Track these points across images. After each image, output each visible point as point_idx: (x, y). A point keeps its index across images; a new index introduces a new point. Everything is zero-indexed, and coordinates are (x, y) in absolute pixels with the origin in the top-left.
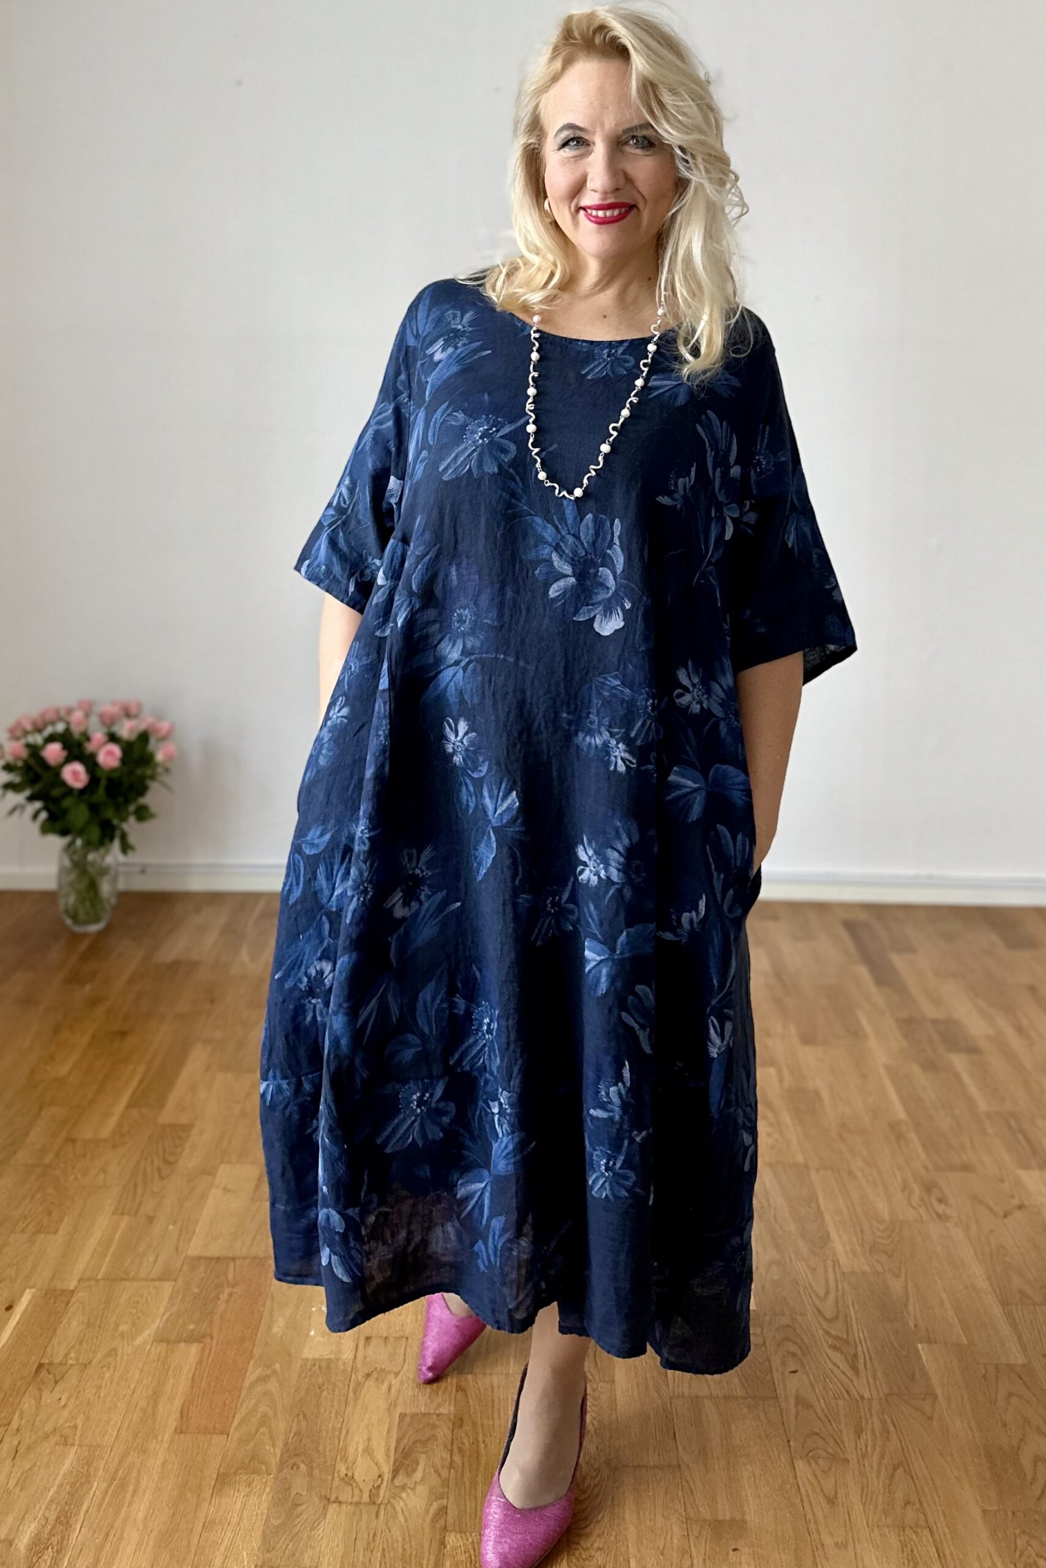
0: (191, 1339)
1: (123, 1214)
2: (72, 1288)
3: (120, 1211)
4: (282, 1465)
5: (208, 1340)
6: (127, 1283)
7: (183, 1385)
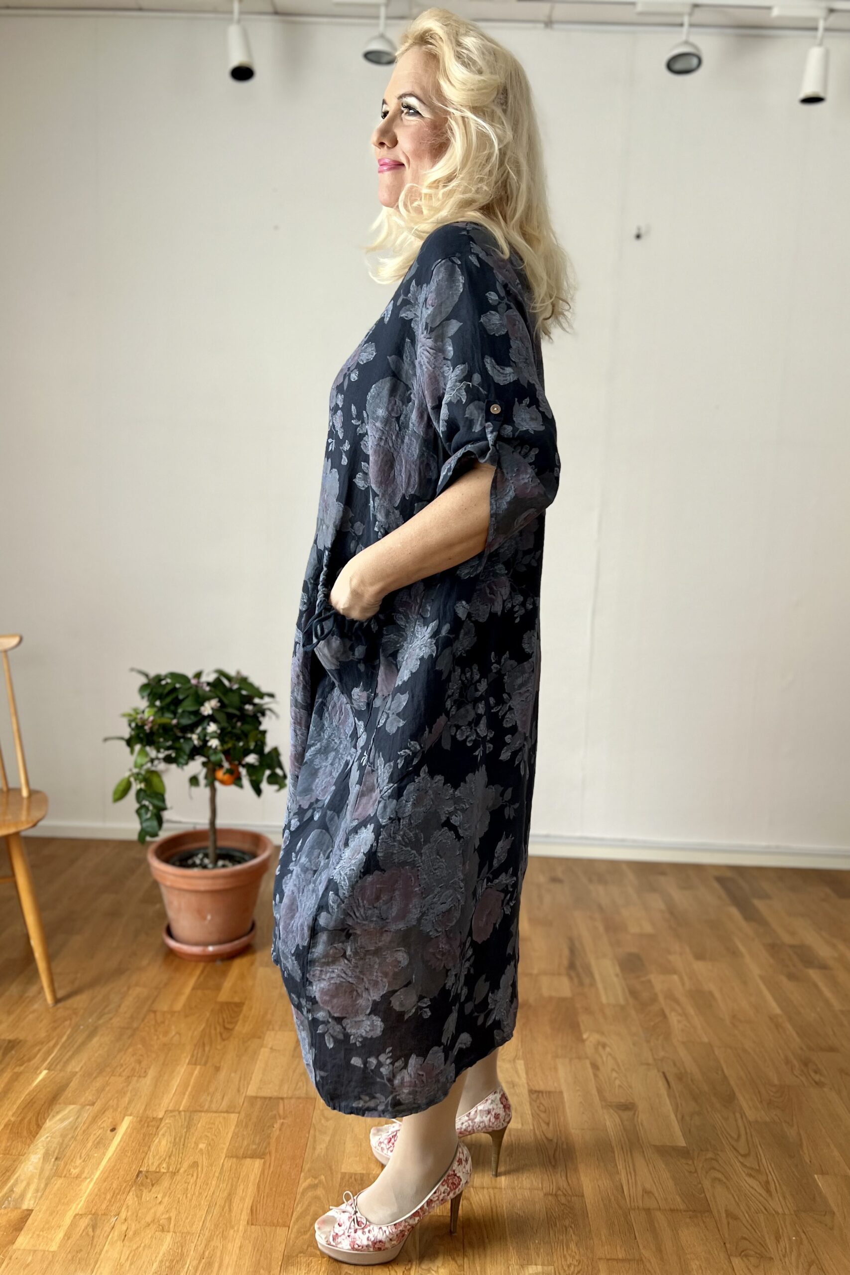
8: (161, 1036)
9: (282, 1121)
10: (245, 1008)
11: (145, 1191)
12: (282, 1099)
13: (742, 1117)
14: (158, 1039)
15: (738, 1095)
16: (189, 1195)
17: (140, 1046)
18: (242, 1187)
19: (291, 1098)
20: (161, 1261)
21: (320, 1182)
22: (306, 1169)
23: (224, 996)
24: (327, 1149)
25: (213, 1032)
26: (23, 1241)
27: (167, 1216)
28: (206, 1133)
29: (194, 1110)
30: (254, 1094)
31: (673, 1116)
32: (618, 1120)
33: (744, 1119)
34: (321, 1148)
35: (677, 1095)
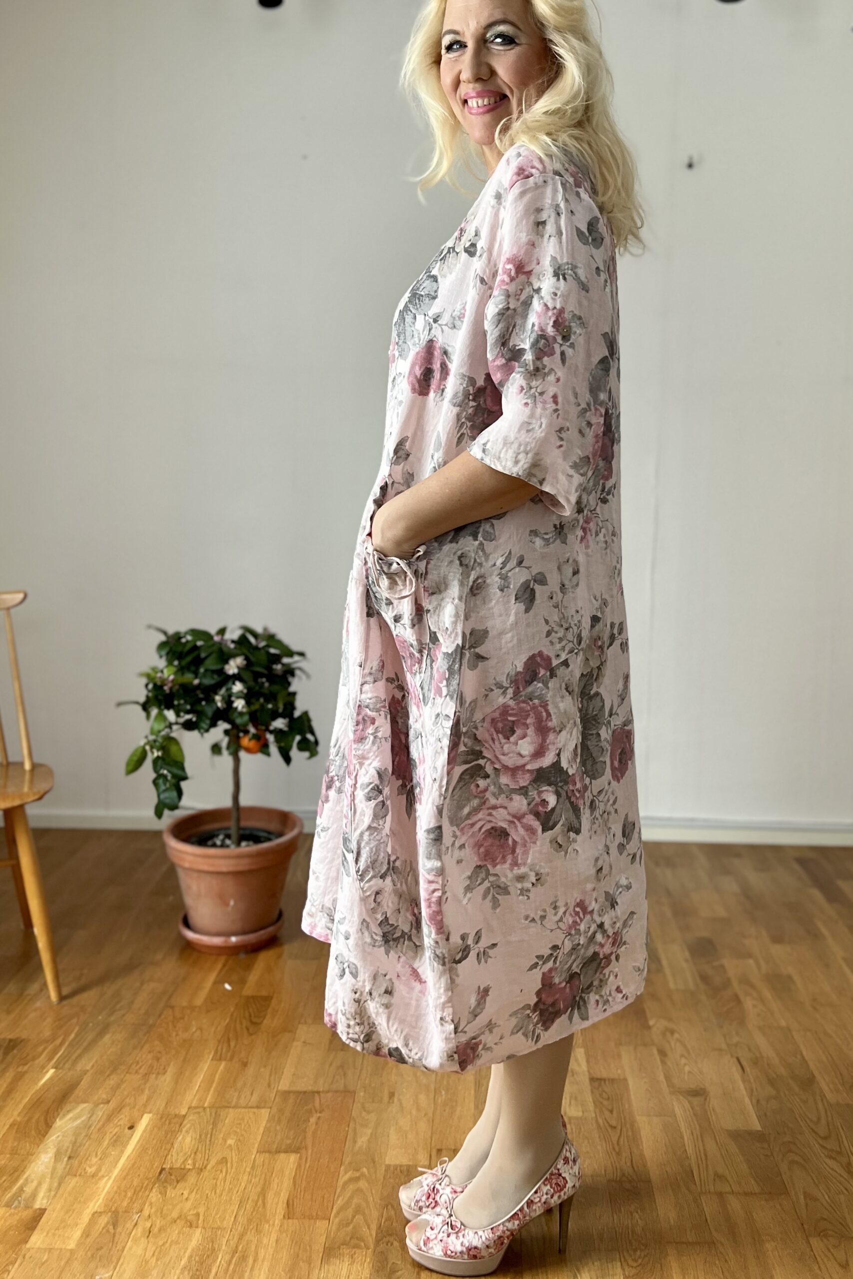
0: (288, 1150)
1: (220, 1059)
2: (183, 1112)
3: (218, 1058)
4: (378, 1242)
5: (303, 1151)
6: (231, 1110)
7: (287, 1183)
8: (180, 1033)
9: (318, 1115)
10: (274, 1002)
11: (169, 1190)
12: (318, 1092)
13: (822, 1100)
14: (177, 1035)
15: (819, 1077)
16: (218, 1191)
17: (157, 1043)
18: (276, 1181)
19: (328, 1092)
20: (191, 1257)
21: (363, 1175)
22: (347, 1163)
23: (249, 989)
24: (369, 1141)
25: (238, 1027)
26: (37, 1240)
27: (195, 1212)
28: (235, 1129)
29: (220, 1107)
30: (286, 1088)
31: (747, 1100)
32: (687, 1105)
33: (825, 1101)
34: (362, 1141)
35: (752, 1080)
